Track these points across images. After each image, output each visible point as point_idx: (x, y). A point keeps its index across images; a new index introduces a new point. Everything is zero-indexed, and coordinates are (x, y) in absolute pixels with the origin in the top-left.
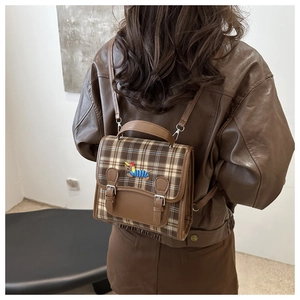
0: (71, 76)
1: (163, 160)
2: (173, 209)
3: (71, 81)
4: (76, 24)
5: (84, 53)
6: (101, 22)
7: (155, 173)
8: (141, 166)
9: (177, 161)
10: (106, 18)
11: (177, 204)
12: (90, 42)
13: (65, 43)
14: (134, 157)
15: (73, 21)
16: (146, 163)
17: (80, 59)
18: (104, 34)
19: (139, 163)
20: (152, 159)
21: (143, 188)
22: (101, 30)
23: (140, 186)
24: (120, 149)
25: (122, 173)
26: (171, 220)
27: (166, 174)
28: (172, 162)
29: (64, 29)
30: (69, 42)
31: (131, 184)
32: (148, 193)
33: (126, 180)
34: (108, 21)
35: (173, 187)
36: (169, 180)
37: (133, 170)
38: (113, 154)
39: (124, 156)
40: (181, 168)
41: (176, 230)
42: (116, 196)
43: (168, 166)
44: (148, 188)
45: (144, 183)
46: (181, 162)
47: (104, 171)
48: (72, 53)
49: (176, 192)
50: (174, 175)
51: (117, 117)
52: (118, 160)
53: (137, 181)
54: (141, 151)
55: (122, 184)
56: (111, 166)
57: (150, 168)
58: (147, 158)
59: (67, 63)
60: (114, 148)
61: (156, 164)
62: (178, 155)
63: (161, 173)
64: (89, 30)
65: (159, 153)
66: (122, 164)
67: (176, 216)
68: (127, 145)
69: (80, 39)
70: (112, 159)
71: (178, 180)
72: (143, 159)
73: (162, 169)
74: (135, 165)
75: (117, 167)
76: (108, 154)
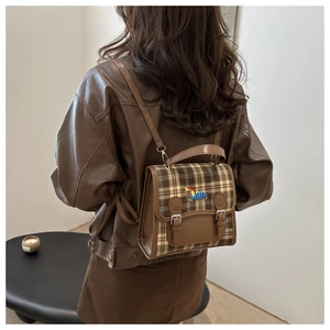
1: (216, 178)
2: (228, 220)
7: (213, 191)
9: (227, 176)
14: (192, 181)
19: (197, 186)
20: (207, 179)
21: (204, 209)
23: (201, 207)
24: (177, 176)
25: (184, 200)
26: (227, 230)
27: (222, 190)
28: (224, 179)
31: (193, 208)
32: (209, 212)
33: (188, 206)
35: (229, 200)
36: (225, 193)
38: (171, 183)
39: (183, 182)
41: (232, 237)
43: (221, 183)
44: (208, 207)
45: (204, 203)
46: (230, 177)
47: (167, 203)
49: (232, 203)
50: (228, 189)
52: (179, 188)
53: (197, 204)
54: (195, 175)
55: (185, 210)
56: (172, 196)
57: (207, 188)
58: (203, 180)
60: (170, 177)
61: (213, 184)
63: (218, 191)
65: (211, 173)
66: (183, 191)
67: (231, 225)
70: (171, 188)
71: (232, 192)
72: (200, 182)
73: (218, 187)
75: (179, 195)
76: (166, 184)
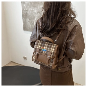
0: (25, 26)
1: (51, 47)
2: (52, 60)
3: (25, 27)
4: (27, 10)
5: (29, 19)
6: (34, 10)
7: (48, 50)
8: (45, 48)
9: (54, 48)
10: (36, 9)
11: (53, 59)
12: (31, 16)
13: (24, 16)
14: (44, 46)
15: (26, 10)
16: (46, 48)
17: (28, 21)
18: (35, 13)
19: (44, 47)
20: (48, 47)
21: (45, 54)
22: (34, 12)
24: (41, 44)
25: (40, 50)
26: (51, 63)
27: (51, 51)
28: (53, 48)
29: (24, 12)
30: (25, 16)
31: (42, 53)
32: (46, 55)
33: (41, 51)
34: (36, 10)
35: (52, 54)
36: (52, 52)
37: (43, 49)
39: (41, 45)
40: (55, 50)
41: (52, 66)
42: (38, 55)
43: (51, 49)
44: (46, 54)
46: (55, 48)
47: (36, 49)
48: (26, 19)
49: (53, 56)
50: (53, 51)
51: (41, 36)
52: (40, 46)
53: (43, 52)
54: (45, 45)
55: (40, 52)
57: (47, 49)
58: (47, 46)
59: (24, 22)
60: (39, 43)
61: (49, 48)
62: (54, 47)
63: (50, 51)
64: (31, 12)
65: (50, 46)
66: (40, 47)
67: (52, 62)
68: (42, 43)
69: (28, 15)
70: (38, 46)
71: (54, 53)
72: (46, 47)
73: (50, 50)
74: (44, 48)
75: (39, 48)
76: (37, 44)
